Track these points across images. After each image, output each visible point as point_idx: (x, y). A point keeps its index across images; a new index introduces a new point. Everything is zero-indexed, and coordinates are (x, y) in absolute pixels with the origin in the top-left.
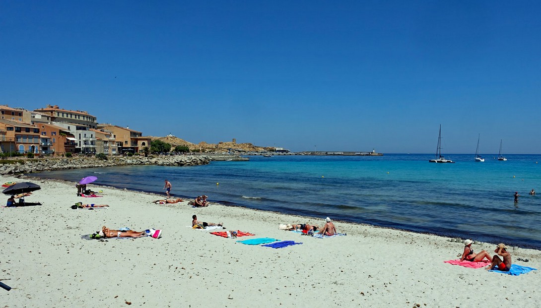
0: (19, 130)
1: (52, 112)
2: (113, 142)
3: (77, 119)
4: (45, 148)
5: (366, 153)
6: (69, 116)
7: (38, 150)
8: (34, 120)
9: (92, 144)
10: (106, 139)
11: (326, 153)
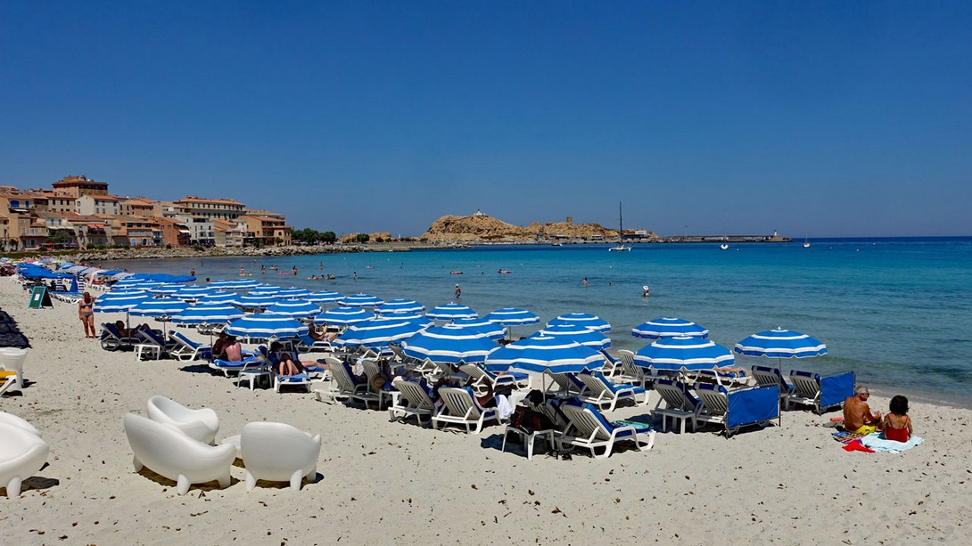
0: (130, 225)
1: (187, 203)
2: (239, 233)
3: (217, 208)
4: (157, 241)
5: (761, 238)
6: (206, 206)
7: (150, 242)
8: (167, 212)
9: (210, 235)
10: (229, 230)
11: (703, 239)
